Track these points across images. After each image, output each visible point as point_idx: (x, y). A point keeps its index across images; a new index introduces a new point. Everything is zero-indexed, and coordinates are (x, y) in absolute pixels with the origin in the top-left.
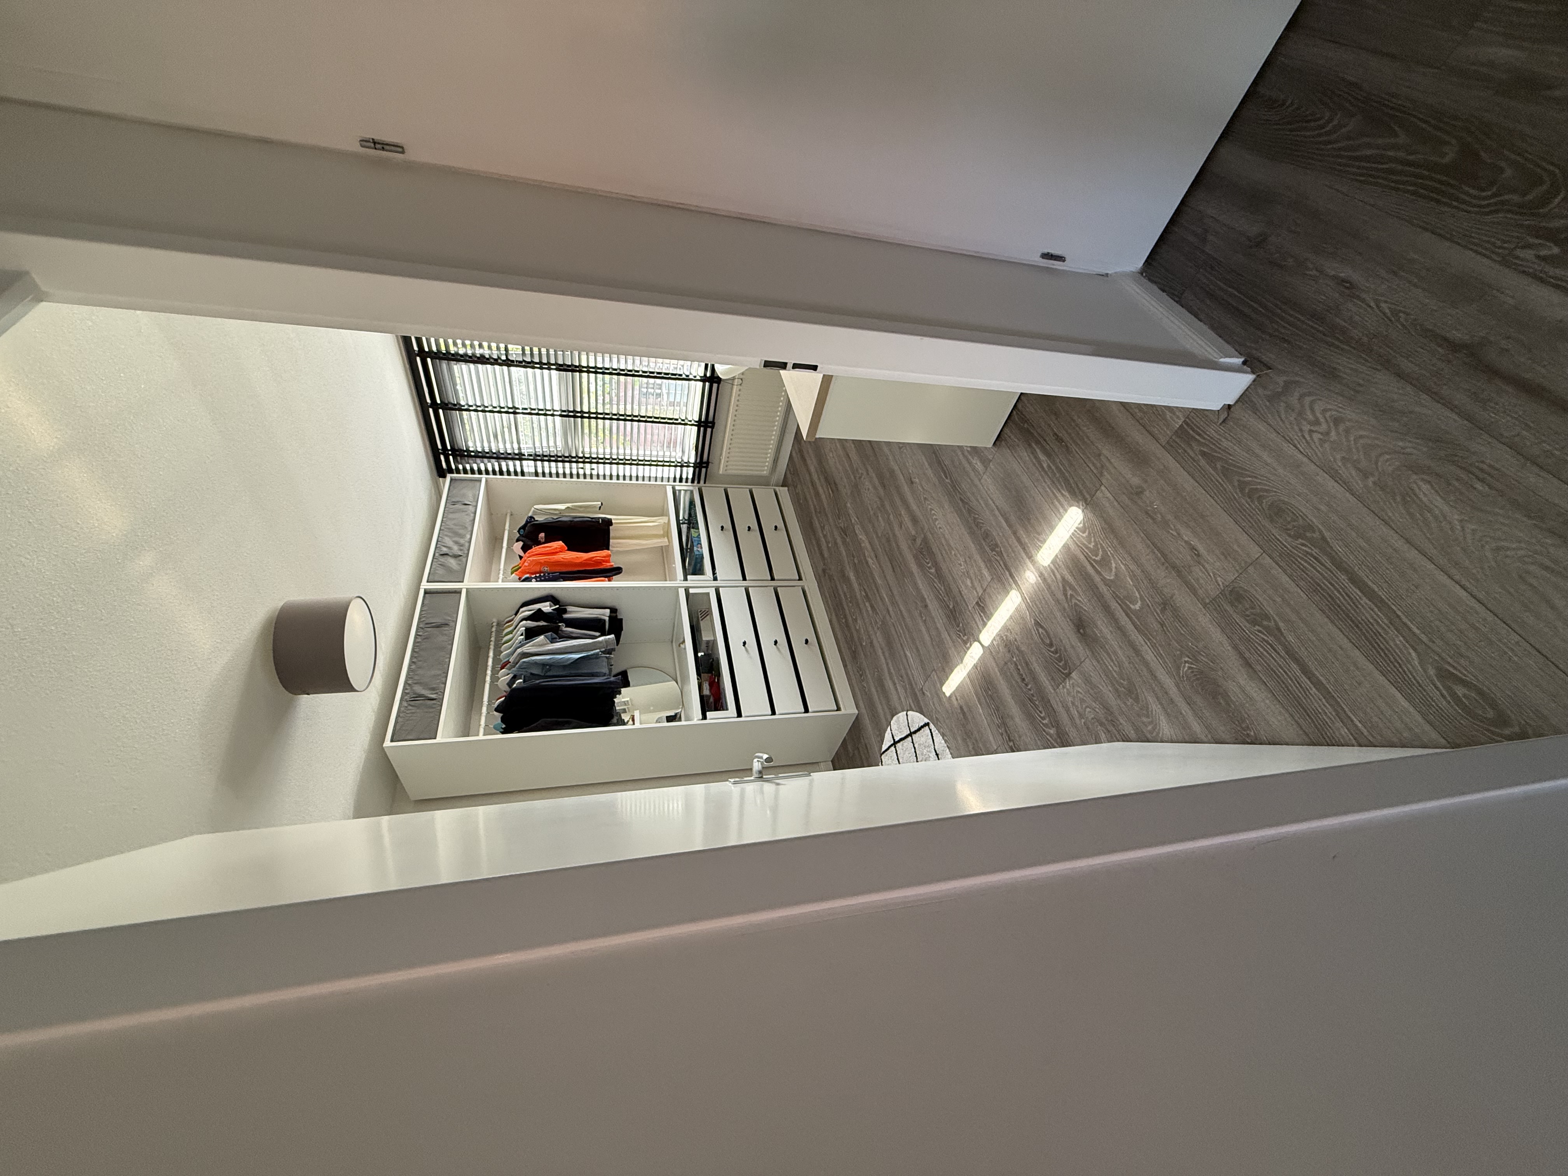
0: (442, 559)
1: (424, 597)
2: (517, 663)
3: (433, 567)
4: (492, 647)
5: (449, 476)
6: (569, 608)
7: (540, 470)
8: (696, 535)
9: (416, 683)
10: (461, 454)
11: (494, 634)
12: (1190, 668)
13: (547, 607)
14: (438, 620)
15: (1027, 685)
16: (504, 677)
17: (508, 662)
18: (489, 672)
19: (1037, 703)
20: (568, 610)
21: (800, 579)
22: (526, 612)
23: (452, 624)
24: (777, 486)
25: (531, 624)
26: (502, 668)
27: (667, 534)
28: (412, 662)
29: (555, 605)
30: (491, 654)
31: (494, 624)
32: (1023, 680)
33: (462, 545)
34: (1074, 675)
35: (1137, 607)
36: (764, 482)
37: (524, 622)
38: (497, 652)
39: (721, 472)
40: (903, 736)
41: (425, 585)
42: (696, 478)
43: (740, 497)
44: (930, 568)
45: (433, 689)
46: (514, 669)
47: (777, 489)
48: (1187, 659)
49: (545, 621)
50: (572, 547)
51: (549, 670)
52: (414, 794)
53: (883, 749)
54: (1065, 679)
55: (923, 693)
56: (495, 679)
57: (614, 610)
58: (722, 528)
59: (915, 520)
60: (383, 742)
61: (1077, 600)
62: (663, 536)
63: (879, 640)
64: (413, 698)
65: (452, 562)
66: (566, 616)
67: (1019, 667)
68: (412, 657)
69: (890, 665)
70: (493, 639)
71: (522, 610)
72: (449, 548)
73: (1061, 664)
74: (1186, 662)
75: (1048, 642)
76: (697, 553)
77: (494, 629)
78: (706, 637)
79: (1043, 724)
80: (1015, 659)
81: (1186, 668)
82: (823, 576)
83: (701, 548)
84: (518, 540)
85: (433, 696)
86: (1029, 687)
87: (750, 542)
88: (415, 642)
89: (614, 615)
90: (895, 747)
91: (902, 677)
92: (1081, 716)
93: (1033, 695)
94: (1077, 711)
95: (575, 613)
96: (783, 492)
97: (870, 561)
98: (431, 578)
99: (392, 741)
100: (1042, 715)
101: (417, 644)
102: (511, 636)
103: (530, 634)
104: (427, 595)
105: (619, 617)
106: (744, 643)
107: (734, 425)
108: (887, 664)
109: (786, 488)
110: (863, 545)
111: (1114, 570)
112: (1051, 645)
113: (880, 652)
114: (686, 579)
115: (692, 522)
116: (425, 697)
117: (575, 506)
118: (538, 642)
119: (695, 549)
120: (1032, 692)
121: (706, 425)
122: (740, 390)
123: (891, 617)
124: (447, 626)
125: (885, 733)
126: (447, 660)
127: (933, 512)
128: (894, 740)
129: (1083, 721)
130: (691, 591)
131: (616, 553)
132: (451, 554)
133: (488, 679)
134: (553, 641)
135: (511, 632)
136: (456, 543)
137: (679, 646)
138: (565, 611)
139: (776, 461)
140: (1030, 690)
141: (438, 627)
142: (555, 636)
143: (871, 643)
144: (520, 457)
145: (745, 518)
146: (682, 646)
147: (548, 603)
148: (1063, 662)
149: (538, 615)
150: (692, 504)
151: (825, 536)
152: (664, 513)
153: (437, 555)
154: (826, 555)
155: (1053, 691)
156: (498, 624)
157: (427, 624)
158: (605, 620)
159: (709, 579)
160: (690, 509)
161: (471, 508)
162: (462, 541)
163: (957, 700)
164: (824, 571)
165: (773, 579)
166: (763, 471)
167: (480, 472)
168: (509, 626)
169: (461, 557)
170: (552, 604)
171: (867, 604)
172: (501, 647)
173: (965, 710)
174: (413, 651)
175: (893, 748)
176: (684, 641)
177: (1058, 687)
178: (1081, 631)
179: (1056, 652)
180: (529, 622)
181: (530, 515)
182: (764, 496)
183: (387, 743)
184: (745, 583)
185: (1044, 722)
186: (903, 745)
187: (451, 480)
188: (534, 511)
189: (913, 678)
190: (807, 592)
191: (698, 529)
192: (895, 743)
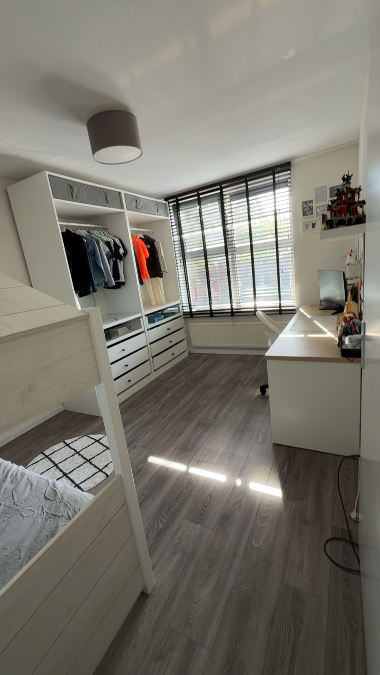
0: (134, 200)
1: (117, 192)
2: (92, 238)
3: (131, 196)
4: (96, 226)
5: (166, 202)
6: (122, 262)
7: (175, 243)
8: (162, 318)
9: (78, 188)
10: (177, 209)
11: (102, 226)
12: (246, 589)
13: (121, 251)
14: (109, 198)
15: (176, 502)
16: (83, 233)
17: (91, 234)
18: (84, 225)
19: (170, 511)
20: (121, 262)
21: (155, 371)
22: (117, 241)
23: (108, 205)
24: (188, 351)
25: (112, 244)
26: (87, 231)
27: (158, 304)
28: (88, 186)
29: (123, 255)
30: (93, 226)
31: (106, 227)
32: (178, 499)
33: (141, 209)
34: (199, 526)
35: (256, 546)
36: (189, 344)
37: (113, 241)
38: (94, 229)
39: (190, 324)
40: (104, 444)
41: (123, 192)
42: (185, 314)
43: (181, 335)
44: (199, 431)
45: (77, 196)
46: (89, 237)
47: (187, 351)
48: (250, 586)
49: (115, 251)
50: (148, 260)
51: (91, 255)
52: (10, 189)
53: (90, 436)
54: (193, 522)
55: (135, 448)
56: (81, 228)
57: (123, 283)
58: (169, 329)
59: (216, 417)
60: (48, 171)
61: (236, 512)
62: (156, 302)
63: (147, 416)
64: (71, 186)
65: (134, 204)
66: (118, 261)
67: (182, 494)
68: (90, 186)
69: (138, 426)
70: (100, 226)
71: (118, 239)
72: (139, 203)
73: (199, 516)
74: (248, 586)
75: (206, 504)
76: (155, 319)
77: (104, 227)
78: (120, 330)
79: (161, 519)
80: (185, 490)
81: (245, 588)
82: (159, 381)
83: (157, 321)
84: (144, 235)
85: (74, 197)
86: (176, 503)
87: (165, 343)
88: (97, 187)
89: (122, 284)
90: (95, 442)
91: (136, 434)
92: (180, 539)
93: (173, 507)
94: (181, 536)
95: (120, 265)
96: (187, 354)
97: (182, 401)
98: (126, 195)
99: (49, 175)
100: (166, 517)
101: (96, 188)
102: (103, 235)
103: (108, 244)
104: (118, 193)
105: (121, 286)
106: (124, 350)
107: (213, 326)
108: (137, 424)
109: (188, 355)
110: (187, 396)
111: (263, 525)
112: (206, 507)
113: (140, 419)
114: (146, 316)
115: (166, 315)
116: (73, 193)
117: (164, 260)
118: (105, 248)
119: (157, 318)
120: (174, 506)
121: (211, 313)
122: (230, 325)
123: (162, 419)
124: (107, 202)
125: (100, 434)
126: (92, 203)
127: (225, 425)
128: (99, 440)
129: (178, 541)
130: (141, 319)
131: (148, 281)
132: (137, 204)
133: (81, 225)
134: (107, 255)
135: (105, 235)
136: (142, 207)
137: (114, 318)
138: (121, 260)
139: (199, 347)
140: (175, 504)
141: (106, 199)
142: (109, 256)
143: (142, 414)
144: (180, 233)
145: (174, 338)
146: (114, 319)
147: (123, 251)
148: (201, 517)
149: (117, 247)
150: (173, 313)
151: (179, 377)
152: (167, 301)
153: (136, 198)
154: (171, 380)
155: (182, 517)
156: (106, 228)
157: (106, 193)
158: (119, 280)
159: (148, 327)
160: (172, 313)
161: (156, 213)
162: (143, 209)
163: (143, 467)
164: (162, 381)
165: (153, 357)
166: (194, 343)
167: (171, 216)
168: (107, 234)
169: (136, 209)
170: (123, 253)
171: (161, 406)
172: (96, 230)
173: (141, 473)
174: (93, 187)
175: (94, 441)
176: (116, 320)
177: (186, 520)
178: (223, 520)
179: (203, 511)
180: (113, 243)
181: (156, 240)
182: (183, 346)
183: (47, 173)
184: (149, 344)
185: (163, 519)
186: (99, 446)
187: (166, 204)
188: (158, 242)
189: (139, 440)
190: (150, 376)
191: (165, 318)
192: (98, 441)
